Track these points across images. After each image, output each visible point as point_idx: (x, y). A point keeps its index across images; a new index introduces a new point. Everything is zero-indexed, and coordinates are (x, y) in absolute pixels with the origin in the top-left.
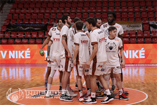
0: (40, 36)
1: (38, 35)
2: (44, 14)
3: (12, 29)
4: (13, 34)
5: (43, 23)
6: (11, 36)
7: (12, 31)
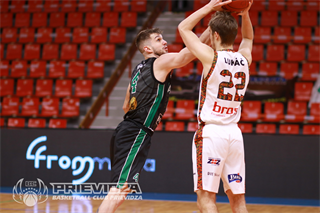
0: (271, 116)
1: (262, 111)
2: (286, 47)
3: (180, 91)
4: (183, 107)
5: (282, 74)
6: (174, 115)
7: (178, 96)
